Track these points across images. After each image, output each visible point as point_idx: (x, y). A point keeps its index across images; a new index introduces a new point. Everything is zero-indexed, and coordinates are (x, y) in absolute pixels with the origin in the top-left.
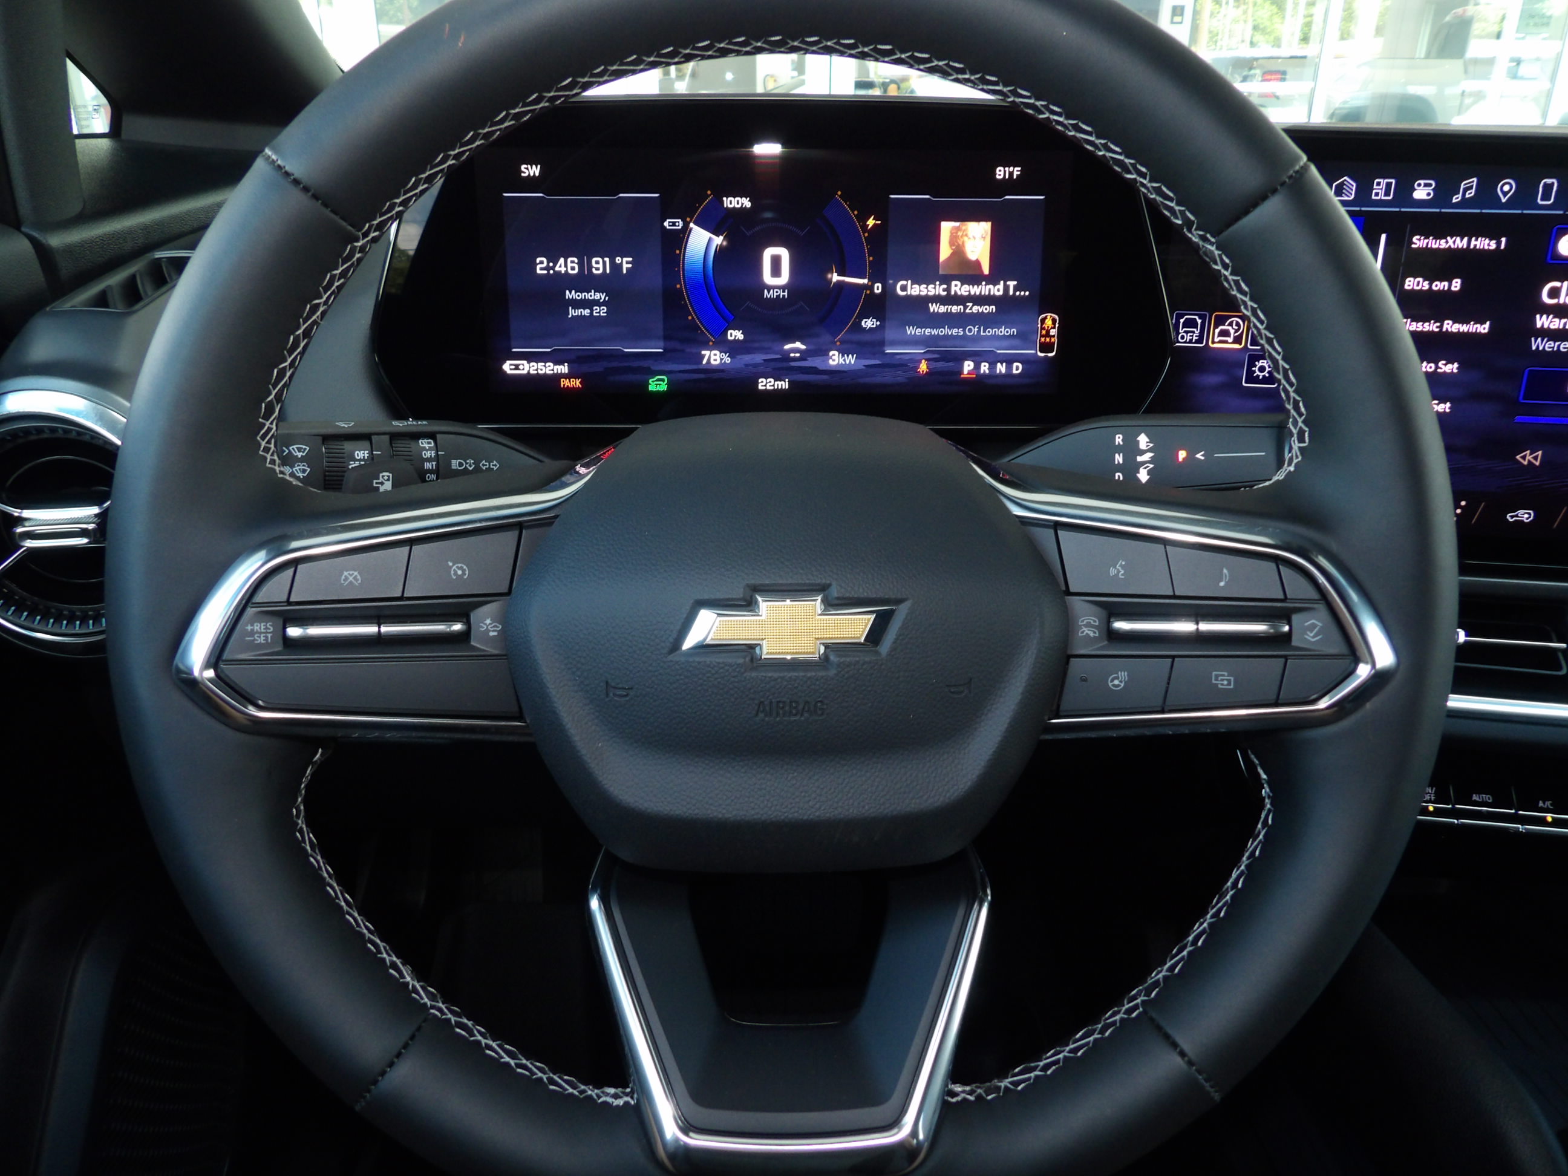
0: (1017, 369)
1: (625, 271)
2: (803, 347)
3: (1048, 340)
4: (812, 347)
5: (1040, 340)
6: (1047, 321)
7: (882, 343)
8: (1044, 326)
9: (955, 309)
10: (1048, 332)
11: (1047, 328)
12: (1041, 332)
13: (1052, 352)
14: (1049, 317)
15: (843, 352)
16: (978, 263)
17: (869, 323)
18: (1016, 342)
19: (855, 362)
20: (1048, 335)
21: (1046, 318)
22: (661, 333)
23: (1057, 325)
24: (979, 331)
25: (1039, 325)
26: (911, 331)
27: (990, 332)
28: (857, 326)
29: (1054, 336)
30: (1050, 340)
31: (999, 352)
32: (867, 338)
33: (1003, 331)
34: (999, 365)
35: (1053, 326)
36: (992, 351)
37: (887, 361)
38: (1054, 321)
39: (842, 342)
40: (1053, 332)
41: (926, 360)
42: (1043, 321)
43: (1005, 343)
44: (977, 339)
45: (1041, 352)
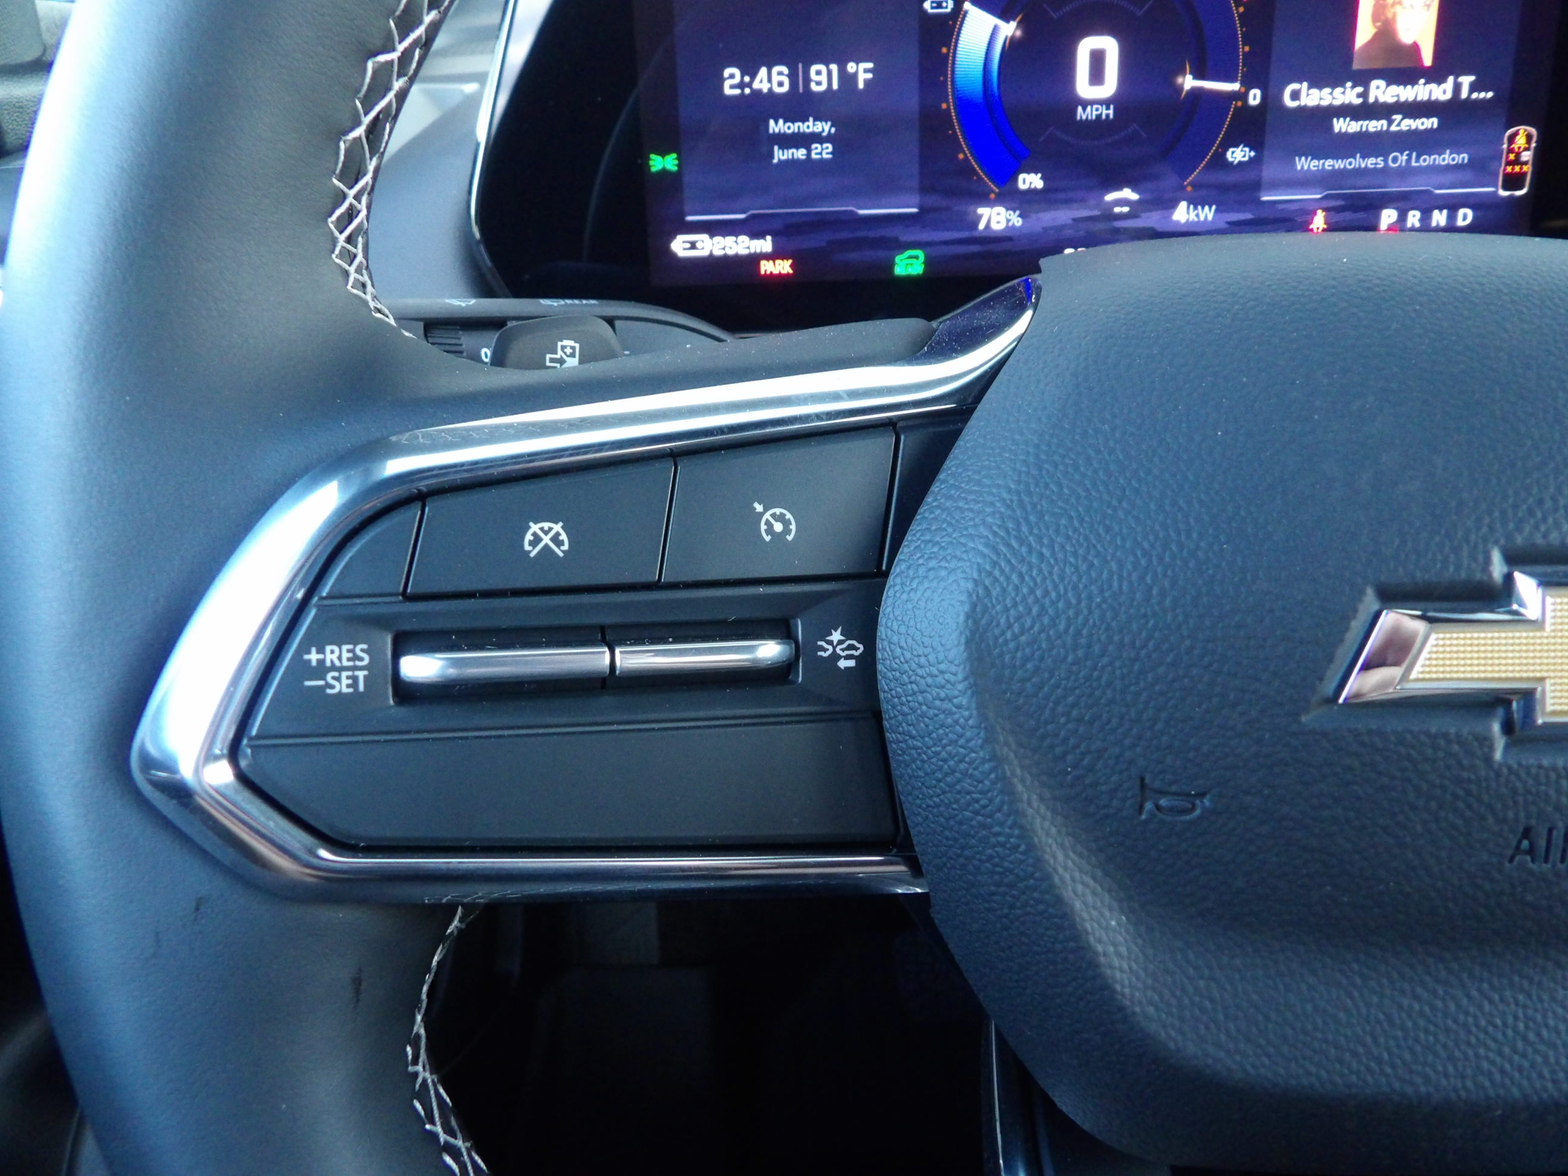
0: (1465, 218)
1: (861, 85)
2: (1134, 196)
3: (1517, 169)
4: (1148, 196)
5: (1505, 170)
6: (1518, 138)
7: (1257, 186)
8: (1512, 146)
9: (1374, 126)
10: (1518, 155)
11: (1517, 150)
12: (1507, 157)
13: (1521, 188)
14: (1521, 132)
15: (1196, 202)
16: (1415, 48)
17: (1238, 154)
18: (1468, 175)
19: (1214, 216)
20: (1517, 161)
21: (1516, 134)
22: (915, 183)
23: (1533, 145)
24: (1409, 160)
25: (1505, 146)
26: (1305, 164)
27: (1427, 160)
28: (1220, 161)
29: (1526, 163)
30: (1521, 169)
31: (1438, 192)
32: (1231, 178)
33: (1447, 158)
34: (1436, 213)
35: (1527, 146)
36: (1428, 190)
37: (1264, 213)
38: (1529, 138)
39: (1195, 185)
40: (1527, 156)
41: (1324, 210)
42: (1512, 139)
43: (1450, 177)
44: (1405, 172)
45: (1505, 188)
